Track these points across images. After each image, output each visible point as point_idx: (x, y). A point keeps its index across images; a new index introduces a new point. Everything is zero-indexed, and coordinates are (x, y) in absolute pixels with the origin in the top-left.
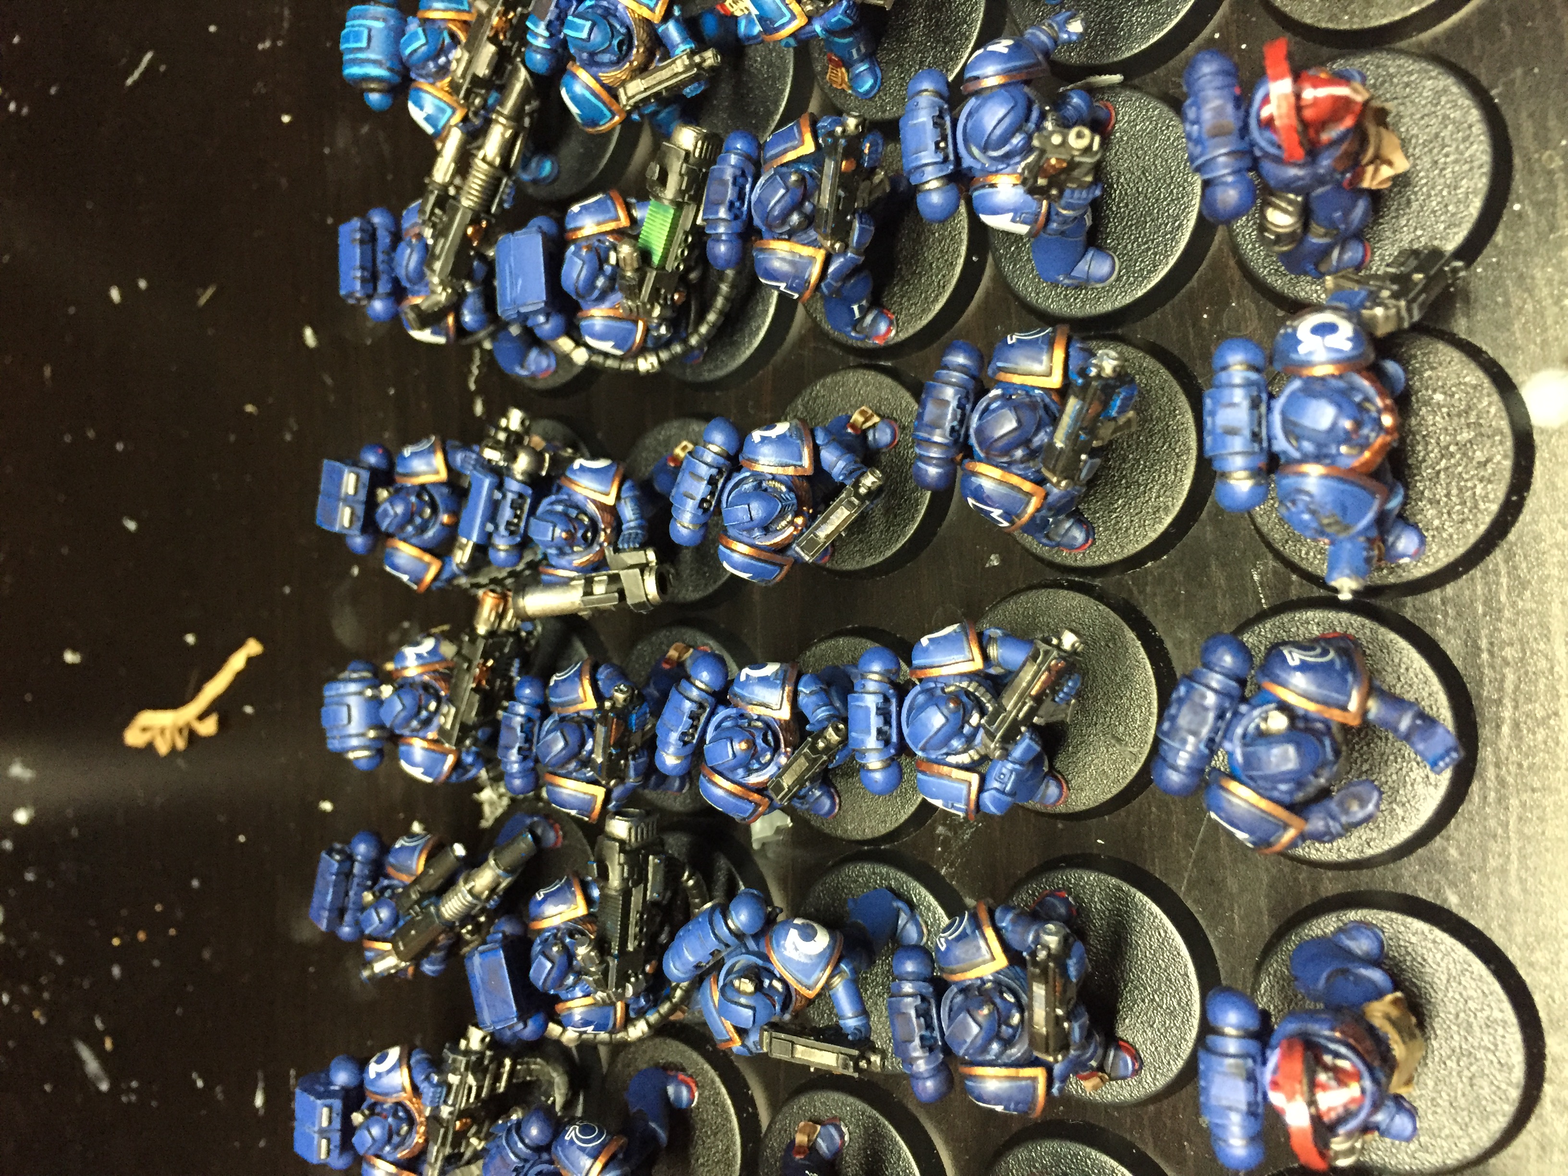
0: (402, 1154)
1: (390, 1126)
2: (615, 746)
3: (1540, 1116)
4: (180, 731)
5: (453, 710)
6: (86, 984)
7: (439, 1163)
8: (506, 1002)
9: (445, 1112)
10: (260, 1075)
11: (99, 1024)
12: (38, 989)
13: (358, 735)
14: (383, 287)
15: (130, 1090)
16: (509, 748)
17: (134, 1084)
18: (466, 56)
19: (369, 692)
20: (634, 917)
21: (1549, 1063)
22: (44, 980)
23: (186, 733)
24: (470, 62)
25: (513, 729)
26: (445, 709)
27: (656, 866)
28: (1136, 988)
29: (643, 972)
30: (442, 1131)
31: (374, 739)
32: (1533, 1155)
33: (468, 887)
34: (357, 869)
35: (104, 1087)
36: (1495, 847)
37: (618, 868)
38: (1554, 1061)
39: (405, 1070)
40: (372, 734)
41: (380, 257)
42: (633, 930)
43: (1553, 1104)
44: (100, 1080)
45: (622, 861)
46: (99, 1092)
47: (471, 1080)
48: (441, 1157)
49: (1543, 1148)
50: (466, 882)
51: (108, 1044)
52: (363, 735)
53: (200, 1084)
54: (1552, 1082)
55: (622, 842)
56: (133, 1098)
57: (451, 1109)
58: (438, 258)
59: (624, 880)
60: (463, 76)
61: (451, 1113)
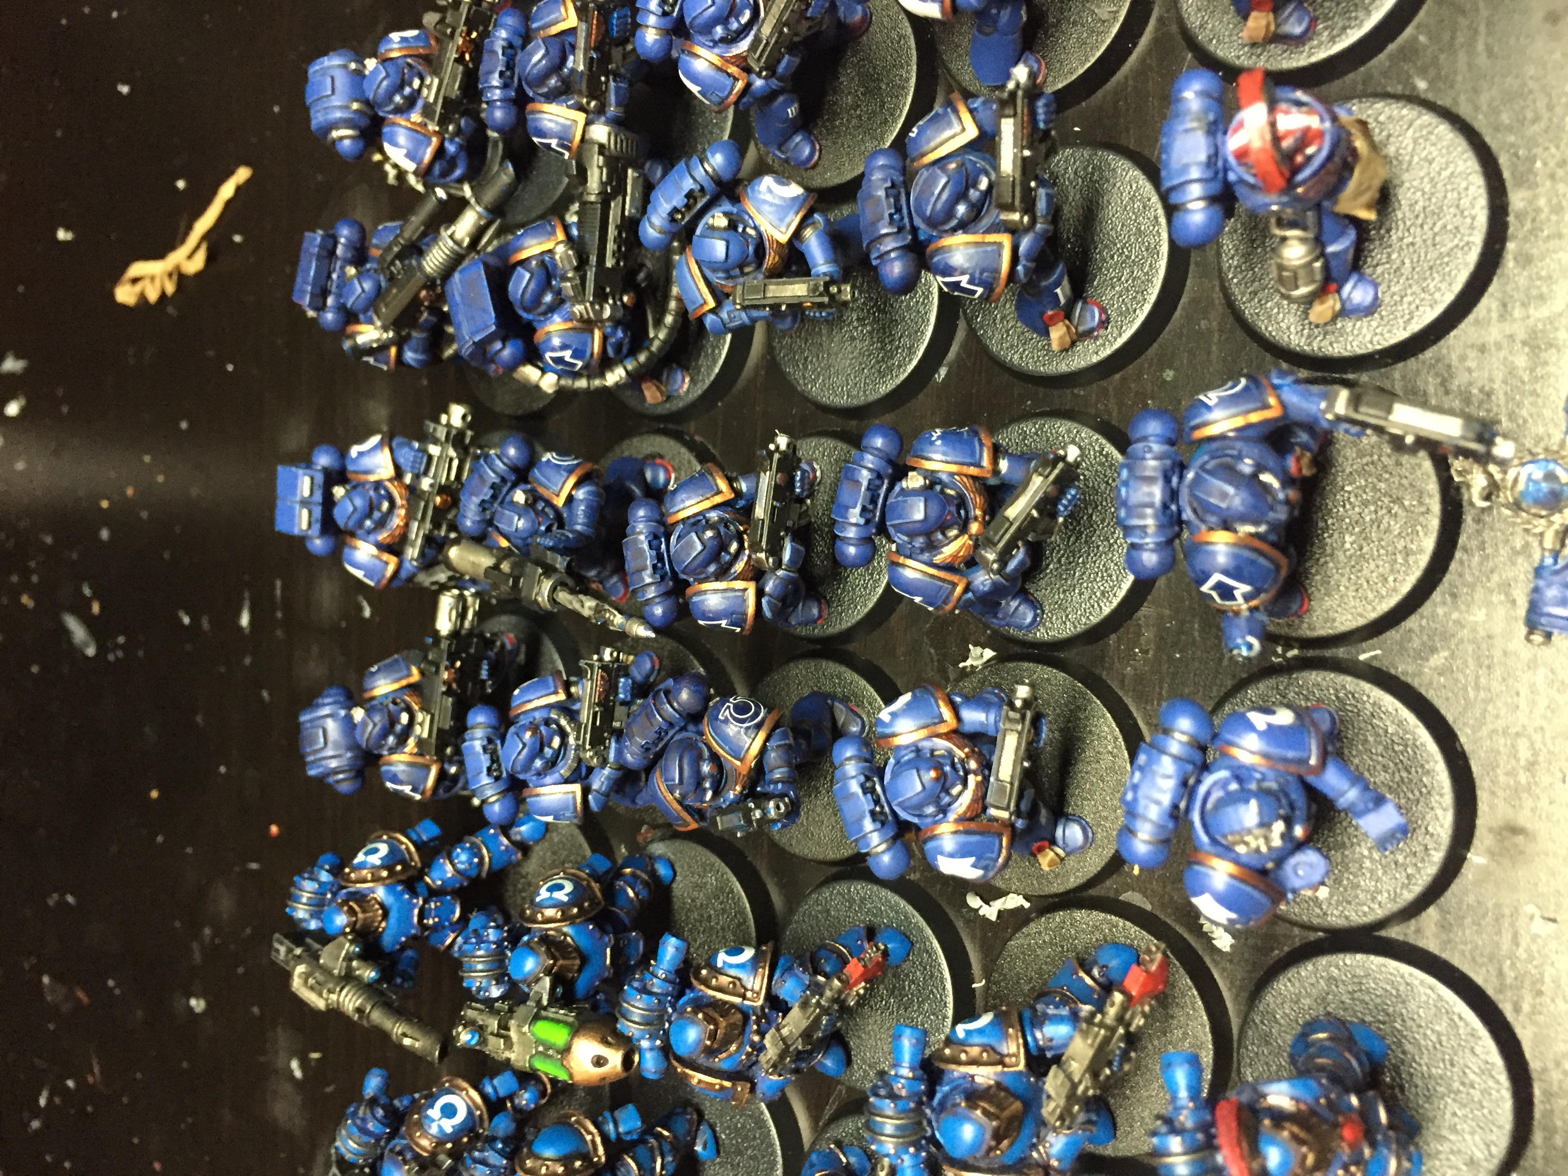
0: (382, 536)
1: (371, 499)
2: (596, 49)
3: (1503, 275)
4: (170, 275)
5: (436, 81)
6: (75, 556)
7: (419, 541)
8: (485, 311)
9: (426, 484)
10: (247, 595)
11: (87, 591)
12: (26, 573)
13: (341, 108)
15: (117, 646)
16: (491, 72)
17: (121, 640)
19: (353, 66)
20: (612, 232)
21: (1511, 219)
22: (33, 564)
23: (175, 277)
25: (495, 53)
26: (428, 81)
27: (635, 180)
28: (1106, 246)
29: (621, 300)
30: (422, 504)
31: (356, 112)
32: (1495, 315)
33: (449, 232)
34: (340, 251)
35: (91, 651)
36: (1463, 22)
37: (596, 171)
38: (1517, 217)
39: (387, 451)
40: (355, 106)
42: (611, 246)
43: (1515, 259)
44: (87, 645)
45: (601, 163)
46: (87, 658)
47: (452, 453)
48: (421, 534)
49: (1505, 305)
50: (447, 228)
51: (96, 608)
52: (347, 107)
53: (186, 620)
54: (1515, 237)
55: (602, 147)
56: (120, 654)
57: (431, 481)
59: (603, 185)
61: (432, 485)
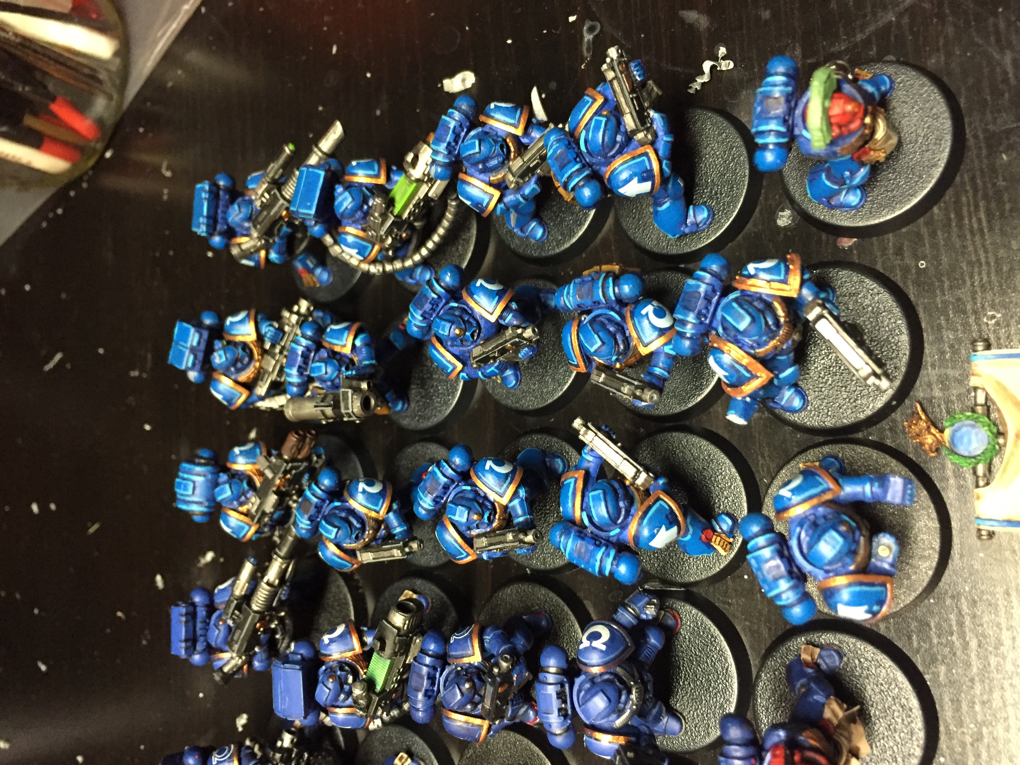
14: (200, 646)
18: (258, 501)
24: (261, 504)
41: (199, 625)
58: (236, 643)
60: (257, 511)
